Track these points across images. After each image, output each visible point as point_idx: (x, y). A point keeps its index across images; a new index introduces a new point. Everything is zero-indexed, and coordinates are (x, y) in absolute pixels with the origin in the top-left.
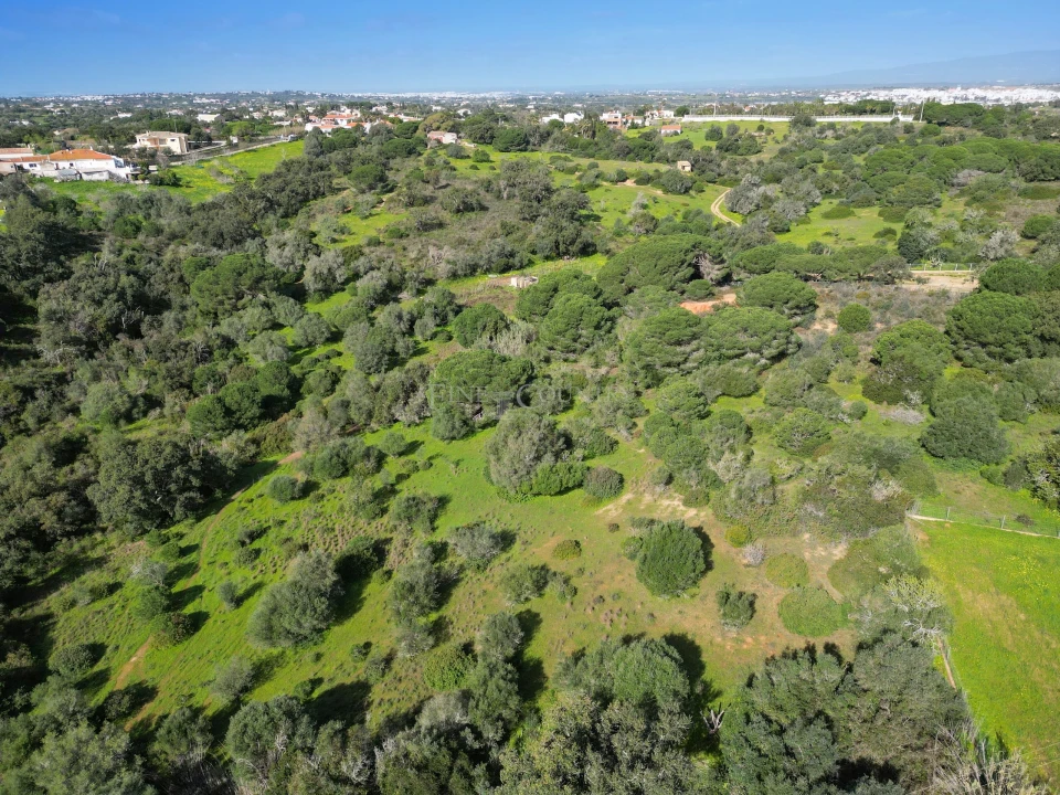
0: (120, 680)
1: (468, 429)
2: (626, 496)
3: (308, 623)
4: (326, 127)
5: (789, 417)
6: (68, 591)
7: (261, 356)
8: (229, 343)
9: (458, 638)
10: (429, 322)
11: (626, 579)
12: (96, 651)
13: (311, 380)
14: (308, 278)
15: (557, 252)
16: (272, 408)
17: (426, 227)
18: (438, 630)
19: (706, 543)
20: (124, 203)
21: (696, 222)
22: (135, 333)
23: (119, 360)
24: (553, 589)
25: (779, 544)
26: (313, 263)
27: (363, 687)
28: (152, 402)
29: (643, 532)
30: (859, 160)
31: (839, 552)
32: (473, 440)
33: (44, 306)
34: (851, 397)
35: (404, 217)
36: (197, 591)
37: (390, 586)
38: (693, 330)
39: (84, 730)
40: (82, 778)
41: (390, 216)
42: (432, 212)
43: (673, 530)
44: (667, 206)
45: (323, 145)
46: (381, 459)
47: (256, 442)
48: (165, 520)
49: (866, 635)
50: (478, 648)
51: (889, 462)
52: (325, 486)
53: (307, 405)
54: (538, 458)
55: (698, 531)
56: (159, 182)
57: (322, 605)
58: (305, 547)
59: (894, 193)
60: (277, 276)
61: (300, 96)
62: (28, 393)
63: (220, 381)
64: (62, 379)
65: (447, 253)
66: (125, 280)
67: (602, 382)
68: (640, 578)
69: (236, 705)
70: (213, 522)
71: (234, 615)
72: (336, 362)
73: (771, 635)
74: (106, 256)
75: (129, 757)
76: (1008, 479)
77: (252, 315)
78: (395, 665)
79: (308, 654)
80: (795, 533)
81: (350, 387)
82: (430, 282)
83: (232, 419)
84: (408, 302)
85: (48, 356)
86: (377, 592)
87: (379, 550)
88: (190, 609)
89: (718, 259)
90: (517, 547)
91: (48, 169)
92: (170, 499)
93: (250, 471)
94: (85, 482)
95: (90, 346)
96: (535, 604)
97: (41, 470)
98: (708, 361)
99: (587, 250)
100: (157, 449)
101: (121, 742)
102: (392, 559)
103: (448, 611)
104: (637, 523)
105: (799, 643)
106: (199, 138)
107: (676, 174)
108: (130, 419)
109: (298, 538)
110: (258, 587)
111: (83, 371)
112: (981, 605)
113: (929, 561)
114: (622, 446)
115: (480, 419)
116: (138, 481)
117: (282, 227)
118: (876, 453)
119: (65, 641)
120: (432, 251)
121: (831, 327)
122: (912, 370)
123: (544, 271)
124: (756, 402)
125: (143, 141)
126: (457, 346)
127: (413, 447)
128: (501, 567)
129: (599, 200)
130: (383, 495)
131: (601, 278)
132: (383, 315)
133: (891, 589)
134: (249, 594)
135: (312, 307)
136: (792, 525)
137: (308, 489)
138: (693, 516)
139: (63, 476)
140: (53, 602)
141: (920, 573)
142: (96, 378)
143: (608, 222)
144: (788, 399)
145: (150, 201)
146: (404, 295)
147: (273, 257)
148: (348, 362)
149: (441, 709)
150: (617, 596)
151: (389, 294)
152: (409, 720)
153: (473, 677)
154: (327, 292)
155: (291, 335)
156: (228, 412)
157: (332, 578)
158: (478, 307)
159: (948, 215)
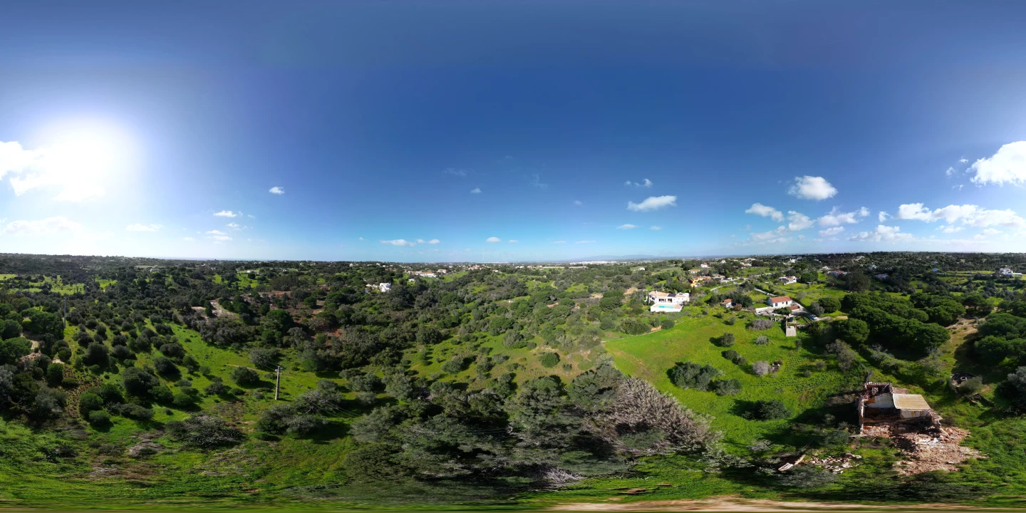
0: (412, 369)
1: (498, 334)
2: (537, 348)
3: (454, 370)
4: (472, 269)
5: (573, 327)
6: (407, 350)
7: (453, 314)
8: (447, 310)
9: (493, 377)
10: (490, 309)
11: (539, 365)
12: (409, 362)
13: (463, 320)
14: (465, 299)
15: (519, 295)
16: (454, 325)
17: (491, 289)
18: (488, 376)
19: (558, 356)
20: (434, 282)
21: (549, 288)
22: (431, 306)
23: (427, 311)
24: (519, 368)
25: (576, 353)
26: (467, 296)
27: (467, 384)
28: (431, 320)
29: (542, 355)
30: (578, 275)
31: (589, 352)
32: (499, 336)
33: (417, 299)
34: (585, 321)
35: (486, 287)
36: (431, 358)
37: (476, 365)
38: (550, 311)
39: (403, 375)
40: (400, 382)
41: (483, 287)
42: (492, 286)
43: (550, 354)
44: (542, 285)
45: (472, 272)
46: (477, 339)
47: (449, 331)
48: (428, 343)
49: (598, 366)
50: (499, 380)
51: (595, 333)
52: (464, 343)
53: (461, 325)
54: (515, 341)
55: (556, 354)
56: (440, 278)
57: (459, 367)
58: (457, 355)
59: (585, 280)
60: (459, 298)
61: (468, 263)
62: (411, 314)
63: (444, 318)
64: (417, 313)
65: (495, 295)
66: (431, 296)
67: (530, 323)
68: (542, 365)
69: (434, 381)
70: (437, 346)
71: (438, 364)
72: (469, 317)
73: (577, 371)
74: (429, 291)
75: (410, 382)
76: (617, 330)
77: (453, 305)
78: (476, 381)
79: (453, 375)
80: (579, 351)
81: (471, 323)
82: (491, 301)
83: (445, 326)
84: (486, 305)
85: (415, 308)
86: (472, 366)
87: (475, 358)
88: (429, 360)
89: (554, 296)
90: (510, 360)
91: (423, 275)
92: (430, 339)
93: (447, 337)
94: (416, 332)
95: (422, 307)
96: (514, 371)
97: (409, 328)
98: (553, 317)
99: (526, 295)
100: (430, 329)
101: (409, 379)
102: (477, 360)
103: (491, 372)
104: (540, 354)
105: (584, 371)
106: (449, 270)
107: (543, 278)
108: (426, 322)
109: (455, 352)
110: (445, 360)
111: (420, 312)
112: (618, 354)
113: (607, 349)
114: (536, 337)
115: (501, 331)
116: (425, 334)
117: (461, 288)
118: (592, 332)
119: (405, 358)
120: (492, 295)
121: (579, 308)
122: (595, 314)
123: (516, 299)
124: (565, 325)
125: (439, 271)
126: (496, 315)
127: (485, 337)
128: (505, 363)
129: (528, 284)
130: (476, 347)
131: (529, 301)
132: (480, 308)
133: (601, 357)
134: (442, 361)
135: (465, 305)
136: (578, 349)
137: (459, 343)
138: (554, 351)
139: (412, 330)
140: (404, 351)
141: (606, 352)
142: (422, 313)
143: (530, 289)
144: (572, 324)
145: (438, 282)
146: (485, 304)
147: (459, 294)
148: (472, 317)
149: (488, 391)
150: (536, 369)
151: (482, 303)
152: (479, 392)
153: (497, 386)
154: (469, 302)
155: (460, 310)
156: (445, 324)
157: (462, 362)
158: (501, 307)
159: (595, 284)
